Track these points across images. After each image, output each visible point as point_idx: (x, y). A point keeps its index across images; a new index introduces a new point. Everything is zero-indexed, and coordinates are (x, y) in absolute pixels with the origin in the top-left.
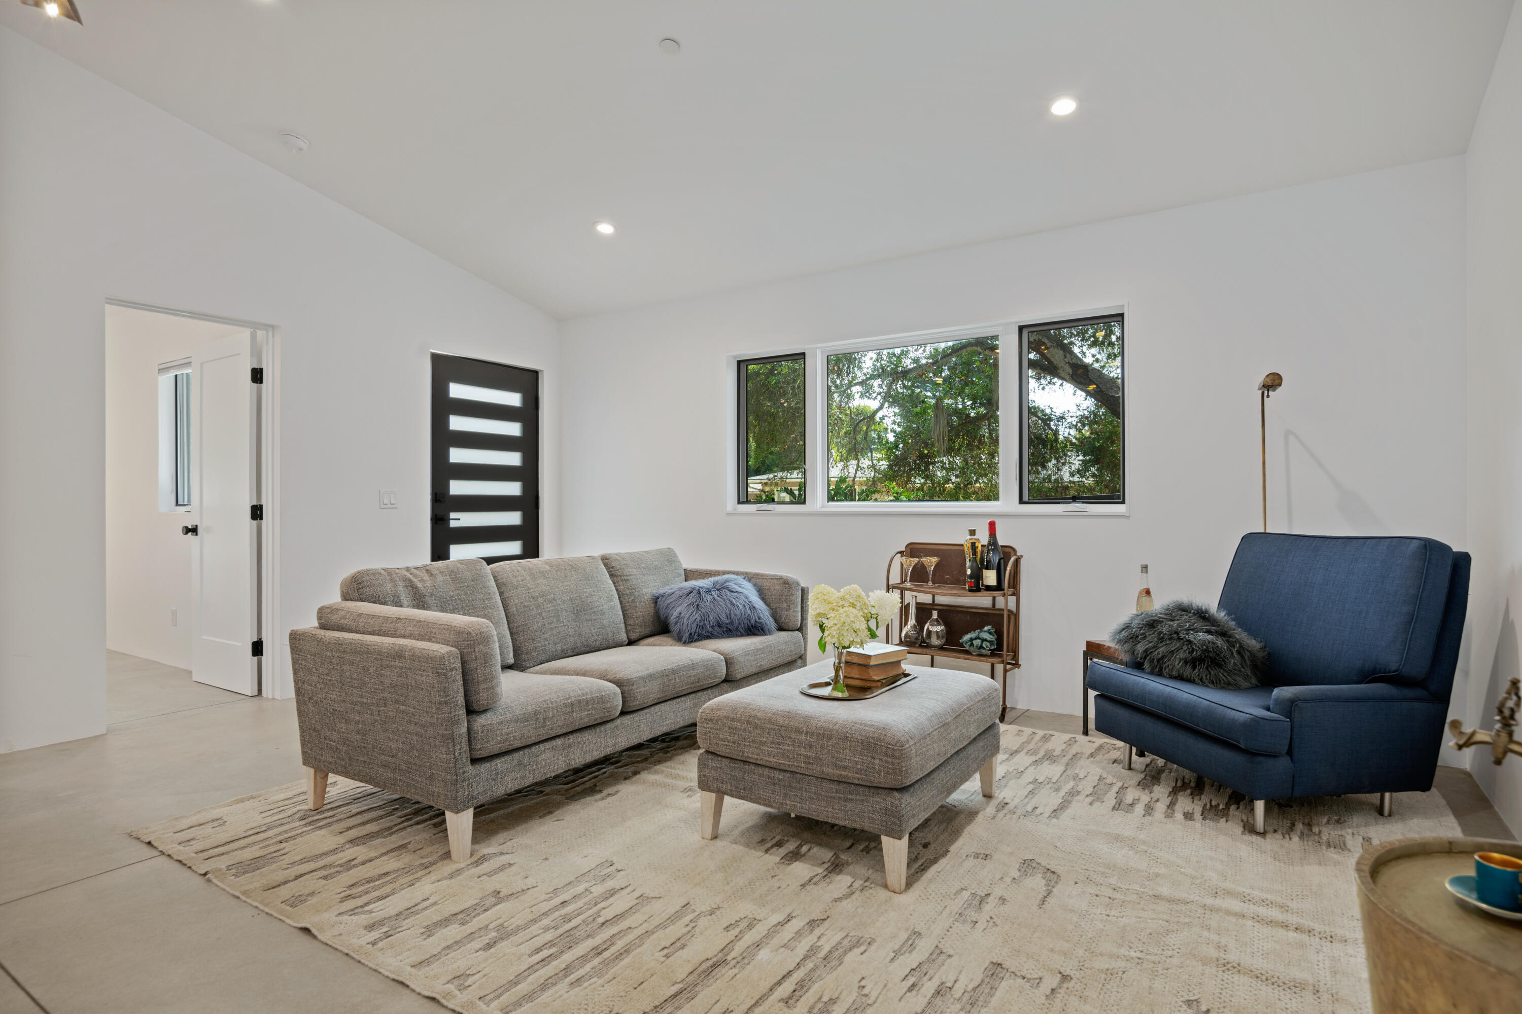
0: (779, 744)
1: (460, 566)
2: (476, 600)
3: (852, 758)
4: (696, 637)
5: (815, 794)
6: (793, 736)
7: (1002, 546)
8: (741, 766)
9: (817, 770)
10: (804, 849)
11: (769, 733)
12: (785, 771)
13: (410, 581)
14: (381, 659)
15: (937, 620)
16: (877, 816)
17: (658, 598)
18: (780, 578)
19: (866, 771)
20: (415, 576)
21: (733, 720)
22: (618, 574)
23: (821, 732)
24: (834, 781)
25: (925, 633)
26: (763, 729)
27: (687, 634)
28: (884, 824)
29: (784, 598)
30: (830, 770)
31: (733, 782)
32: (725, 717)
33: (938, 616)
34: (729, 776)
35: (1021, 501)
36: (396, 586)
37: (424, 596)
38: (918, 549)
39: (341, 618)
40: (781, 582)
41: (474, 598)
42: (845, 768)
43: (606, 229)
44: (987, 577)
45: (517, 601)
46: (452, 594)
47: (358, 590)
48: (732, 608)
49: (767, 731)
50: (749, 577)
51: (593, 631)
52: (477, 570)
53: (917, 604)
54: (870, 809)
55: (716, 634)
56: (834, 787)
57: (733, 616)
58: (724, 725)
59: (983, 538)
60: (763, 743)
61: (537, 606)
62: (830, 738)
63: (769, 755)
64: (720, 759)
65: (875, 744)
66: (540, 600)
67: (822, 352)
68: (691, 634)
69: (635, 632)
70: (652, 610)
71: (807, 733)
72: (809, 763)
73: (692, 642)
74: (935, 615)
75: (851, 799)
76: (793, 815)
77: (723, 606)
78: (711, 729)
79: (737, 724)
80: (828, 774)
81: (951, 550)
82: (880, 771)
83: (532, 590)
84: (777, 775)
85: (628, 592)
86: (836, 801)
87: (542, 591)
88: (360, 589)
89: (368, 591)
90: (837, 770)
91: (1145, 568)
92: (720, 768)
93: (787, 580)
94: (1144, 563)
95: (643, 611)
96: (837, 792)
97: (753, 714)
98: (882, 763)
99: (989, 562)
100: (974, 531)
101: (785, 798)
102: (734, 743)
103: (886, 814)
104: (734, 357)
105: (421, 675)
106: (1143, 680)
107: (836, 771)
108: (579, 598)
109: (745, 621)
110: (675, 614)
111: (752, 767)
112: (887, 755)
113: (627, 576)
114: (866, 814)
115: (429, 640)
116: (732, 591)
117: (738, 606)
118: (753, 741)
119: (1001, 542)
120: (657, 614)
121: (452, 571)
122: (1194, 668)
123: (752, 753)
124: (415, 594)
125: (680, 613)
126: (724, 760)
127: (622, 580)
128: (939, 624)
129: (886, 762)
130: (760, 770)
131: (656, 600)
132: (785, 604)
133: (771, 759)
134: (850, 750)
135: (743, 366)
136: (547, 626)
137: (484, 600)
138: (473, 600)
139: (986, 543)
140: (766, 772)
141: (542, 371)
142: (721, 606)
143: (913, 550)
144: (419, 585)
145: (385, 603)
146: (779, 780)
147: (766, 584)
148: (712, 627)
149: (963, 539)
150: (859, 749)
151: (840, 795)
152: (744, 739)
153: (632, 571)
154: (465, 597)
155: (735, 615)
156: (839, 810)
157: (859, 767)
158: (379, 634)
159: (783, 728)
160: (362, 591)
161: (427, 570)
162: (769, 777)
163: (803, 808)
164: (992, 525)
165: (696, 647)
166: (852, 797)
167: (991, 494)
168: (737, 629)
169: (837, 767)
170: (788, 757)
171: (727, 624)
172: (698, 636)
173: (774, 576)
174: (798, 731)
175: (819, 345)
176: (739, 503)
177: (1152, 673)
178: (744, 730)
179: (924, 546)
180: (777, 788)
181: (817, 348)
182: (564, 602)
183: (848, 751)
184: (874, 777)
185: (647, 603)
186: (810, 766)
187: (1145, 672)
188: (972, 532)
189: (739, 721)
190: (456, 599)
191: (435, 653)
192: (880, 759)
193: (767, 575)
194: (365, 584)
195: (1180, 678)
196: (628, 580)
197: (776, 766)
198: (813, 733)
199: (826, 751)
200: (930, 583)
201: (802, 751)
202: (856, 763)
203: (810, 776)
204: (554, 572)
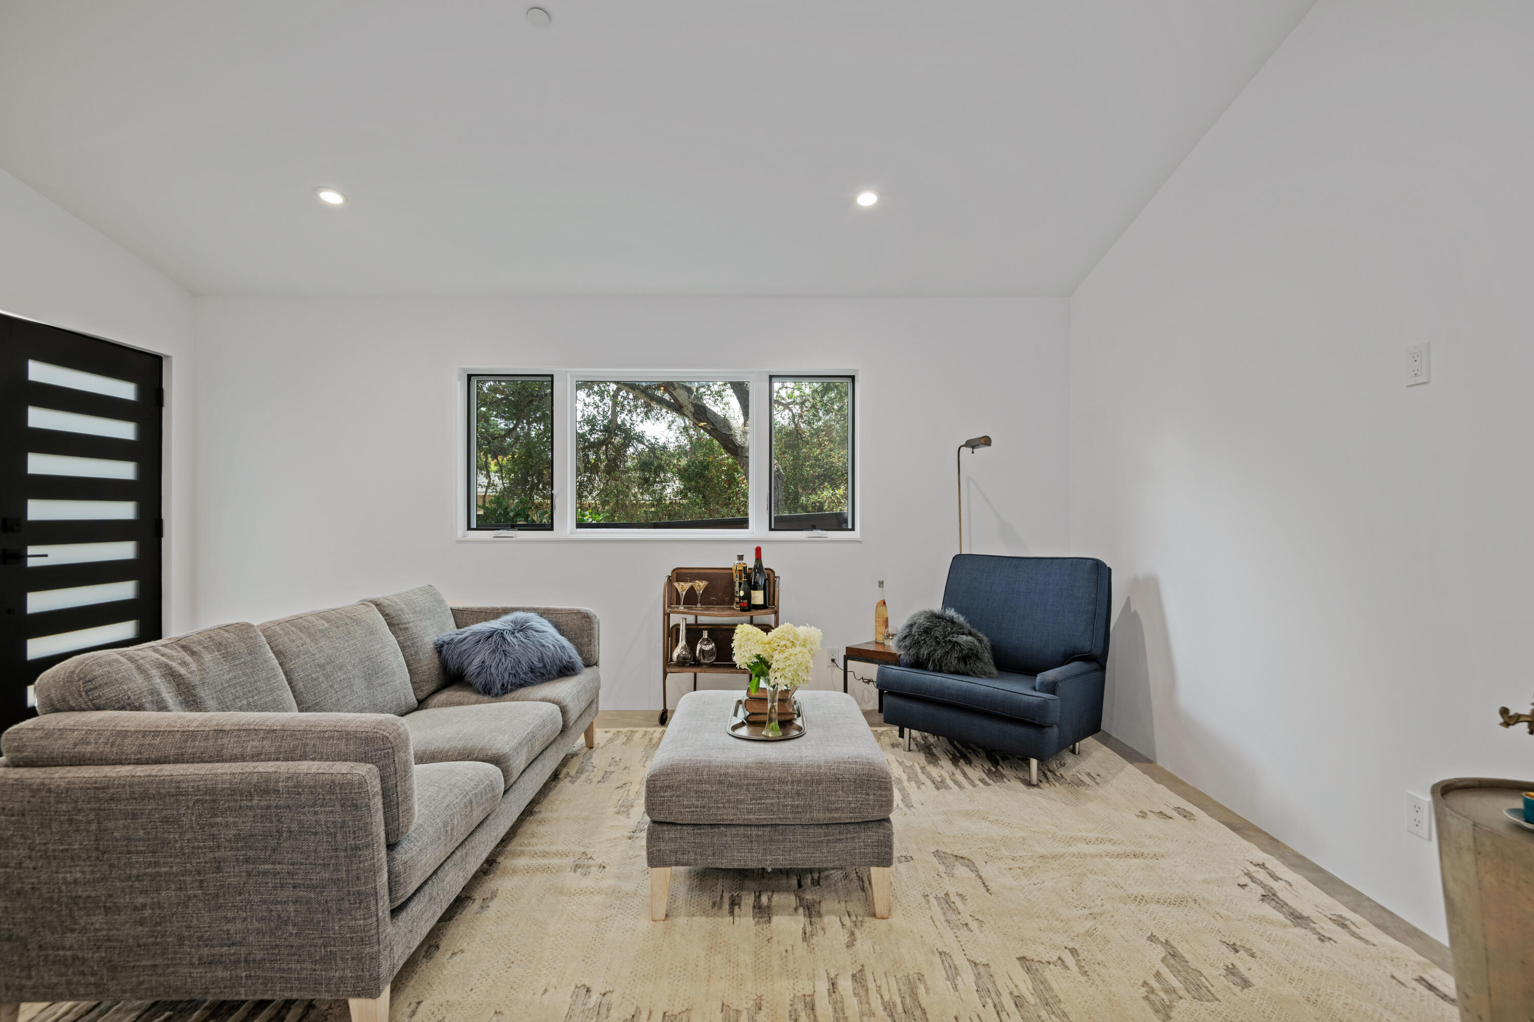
0: (760, 798)
1: (226, 635)
2: (259, 681)
3: (846, 799)
4: (509, 687)
5: (801, 842)
6: (777, 787)
7: (766, 569)
8: (709, 830)
9: (806, 818)
10: (764, 899)
11: (748, 790)
12: (763, 826)
13: (167, 665)
14: (214, 801)
15: (707, 639)
16: (869, 850)
17: (442, 646)
18: (578, 613)
19: (860, 808)
20: (170, 658)
21: (700, 782)
22: (395, 622)
23: (809, 778)
24: (821, 825)
25: (697, 652)
26: (740, 786)
27: (499, 686)
28: (876, 855)
29: (585, 633)
30: (821, 816)
31: (699, 850)
32: (688, 781)
33: (708, 636)
34: (693, 845)
35: (771, 529)
36: (148, 677)
37: (194, 687)
38: (683, 573)
39: (75, 745)
40: (579, 616)
41: (256, 678)
42: (837, 809)
43: (332, 197)
44: (755, 597)
45: (302, 674)
46: (227, 677)
47: (87, 692)
48: (541, 648)
49: (745, 787)
50: (544, 613)
51: (388, 697)
52: (251, 638)
53: (687, 625)
54: (862, 844)
55: (530, 680)
56: (823, 830)
57: (546, 658)
58: (689, 790)
59: (750, 563)
60: (741, 802)
61: (327, 677)
62: (819, 782)
63: (749, 813)
64: (679, 827)
65: (868, 780)
66: (329, 668)
67: (571, 377)
68: (503, 685)
69: (422, 691)
70: (436, 661)
71: (793, 782)
72: (797, 812)
73: (505, 693)
74: (705, 634)
75: (840, 840)
76: (769, 870)
77: (534, 648)
78: (671, 797)
79: (706, 787)
80: (818, 820)
81: (716, 573)
82: (874, 805)
83: (317, 656)
84: (755, 832)
85: (409, 643)
86: (824, 844)
87: (328, 656)
88: (91, 690)
89: (108, 692)
90: (829, 813)
91: (881, 584)
92: (681, 838)
93: (587, 613)
94: (881, 580)
95: (428, 661)
96: (825, 836)
97: (723, 771)
98: (876, 798)
99: (756, 583)
100: (739, 556)
101: (765, 854)
102: (704, 807)
103: (878, 846)
104: (465, 370)
105: (316, 813)
106: (939, 678)
107: (830, 815)
108: (369, 658)
109: (558, 662)
110: (477, 662)
111: (723, 829)
112: (881, 789)
113: (405, 624)
114: (857, 851)
115: (304, 757)
116: (537, 631)
117: (549, 647)
118: (729, 802)
119: (765, 566)
120: (444, 665)
121: (220, 644)
122: (966, 664)
123: (727, 815)
124: (178, 685)
125: (484, 662)
126: (685, 828)
127: (401, 630)
128: (709, 643)
129: (880, 795)
130: (734, 831)
131: (440, 648)
132: (586, 639)
133: (751, 817)
134: (843, 791)
135: (474, 381)
136: (342, 700)
137: (268, 679)
138: (255, 682)
139: (752, 566)
140: (741, 830)
141: (168, 357)
142: (531, 648)
143: (680, 575)
144: (182, 671)
145: (140, 708)
146: (757, 836)
147: (563, 619)
148: (525, 673)
149: (730, 562)
150: (852, 788)
151: (829, 838)
152: (717, 801)
153: (408, 617)
154: (244, 678)
155: (548, 657)
156: (828, 852)
157: (853, 806)
158: (178, 760)
159: (764, 781)
160: (96, 693)
161: (183, 647)
162: (745, 836)
163: (786, 860)
164: (758, 550)
165: (513, 700)
166: (842, 837)
167: (742, 523)
168: (550, 673)
169: (830, 810)
170: (772, 811)
171: (540, 668)
172: (511, 685)
173: (569, 610)
174: (782, 782)
175: (569, 369)
176: (469, 528)
177: (934, 671)
178: (716, 792)
179: (690, 571)
180: (755, 845)
181: (567, 372)
182: (354, 666)
183: (840, 793)
184: (868, 812)
185: (431, 653)
186: (798, 816)
187: (929, 671)
188: (741, 557)
189: (708, 782)
190: (234, 684)
191: (349, 777)
192: (874, 794)
193: (561, 610)
194: (100, 681)
195: (957, 673)
196: (407, 629)
197: (757, 822)
198: (799, 782)
199: (816, 796)
200: (699, 605)
201: (789, 801)
202: (850, 802)
203: (794, 825)
204: (335, 629)
